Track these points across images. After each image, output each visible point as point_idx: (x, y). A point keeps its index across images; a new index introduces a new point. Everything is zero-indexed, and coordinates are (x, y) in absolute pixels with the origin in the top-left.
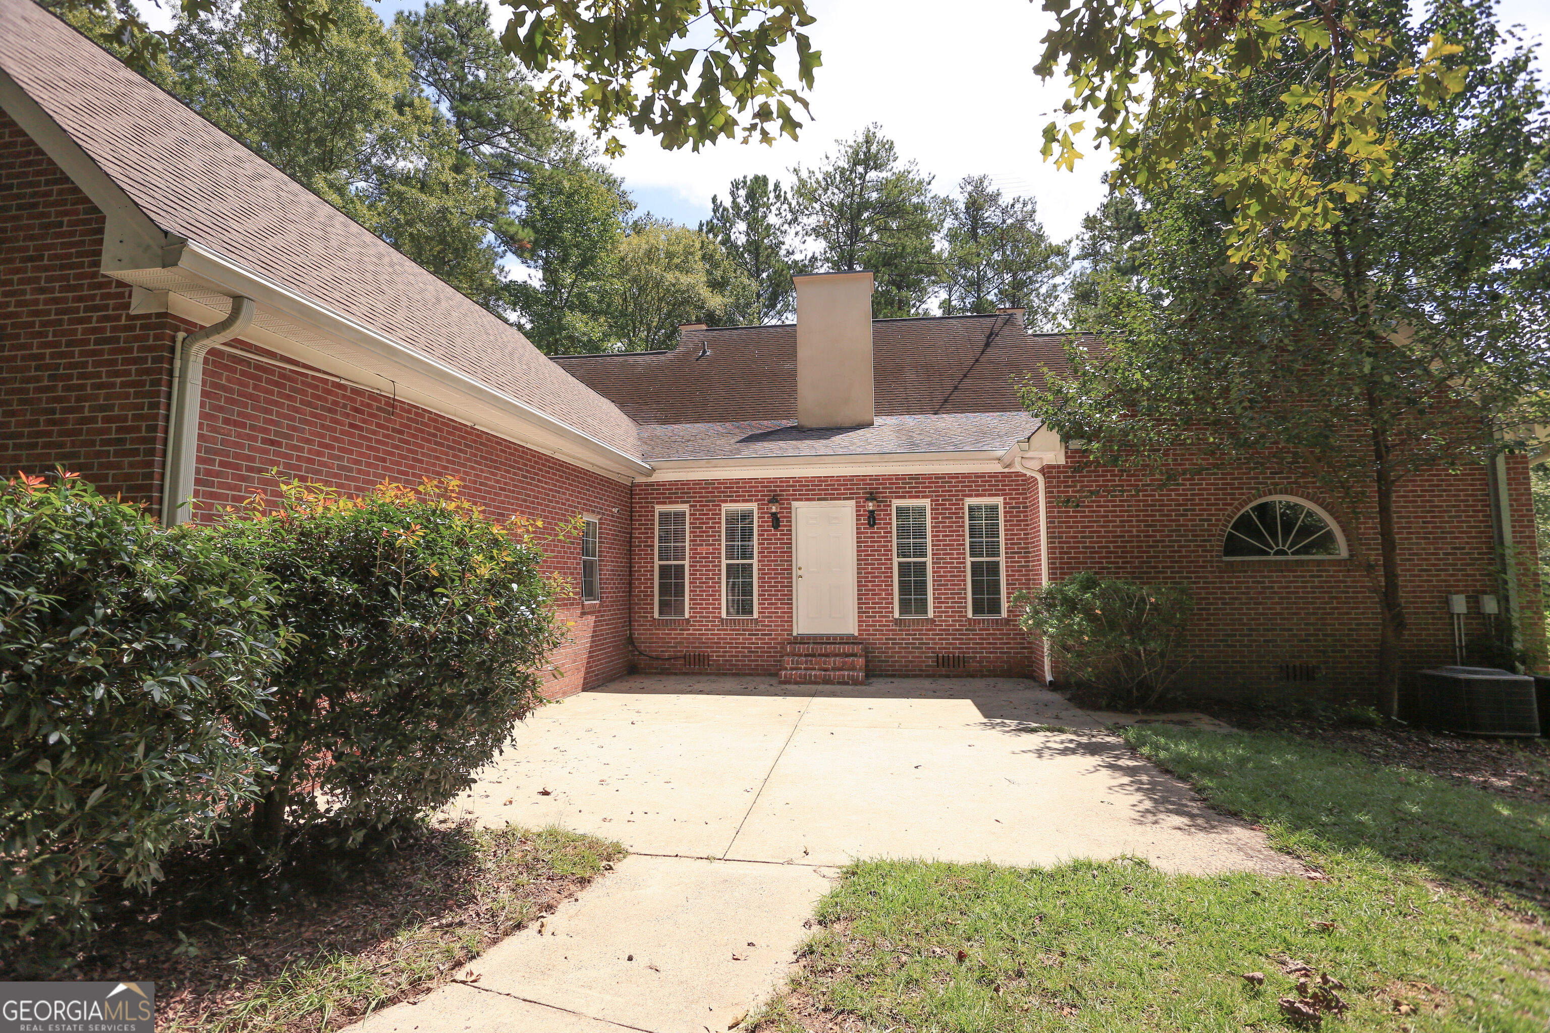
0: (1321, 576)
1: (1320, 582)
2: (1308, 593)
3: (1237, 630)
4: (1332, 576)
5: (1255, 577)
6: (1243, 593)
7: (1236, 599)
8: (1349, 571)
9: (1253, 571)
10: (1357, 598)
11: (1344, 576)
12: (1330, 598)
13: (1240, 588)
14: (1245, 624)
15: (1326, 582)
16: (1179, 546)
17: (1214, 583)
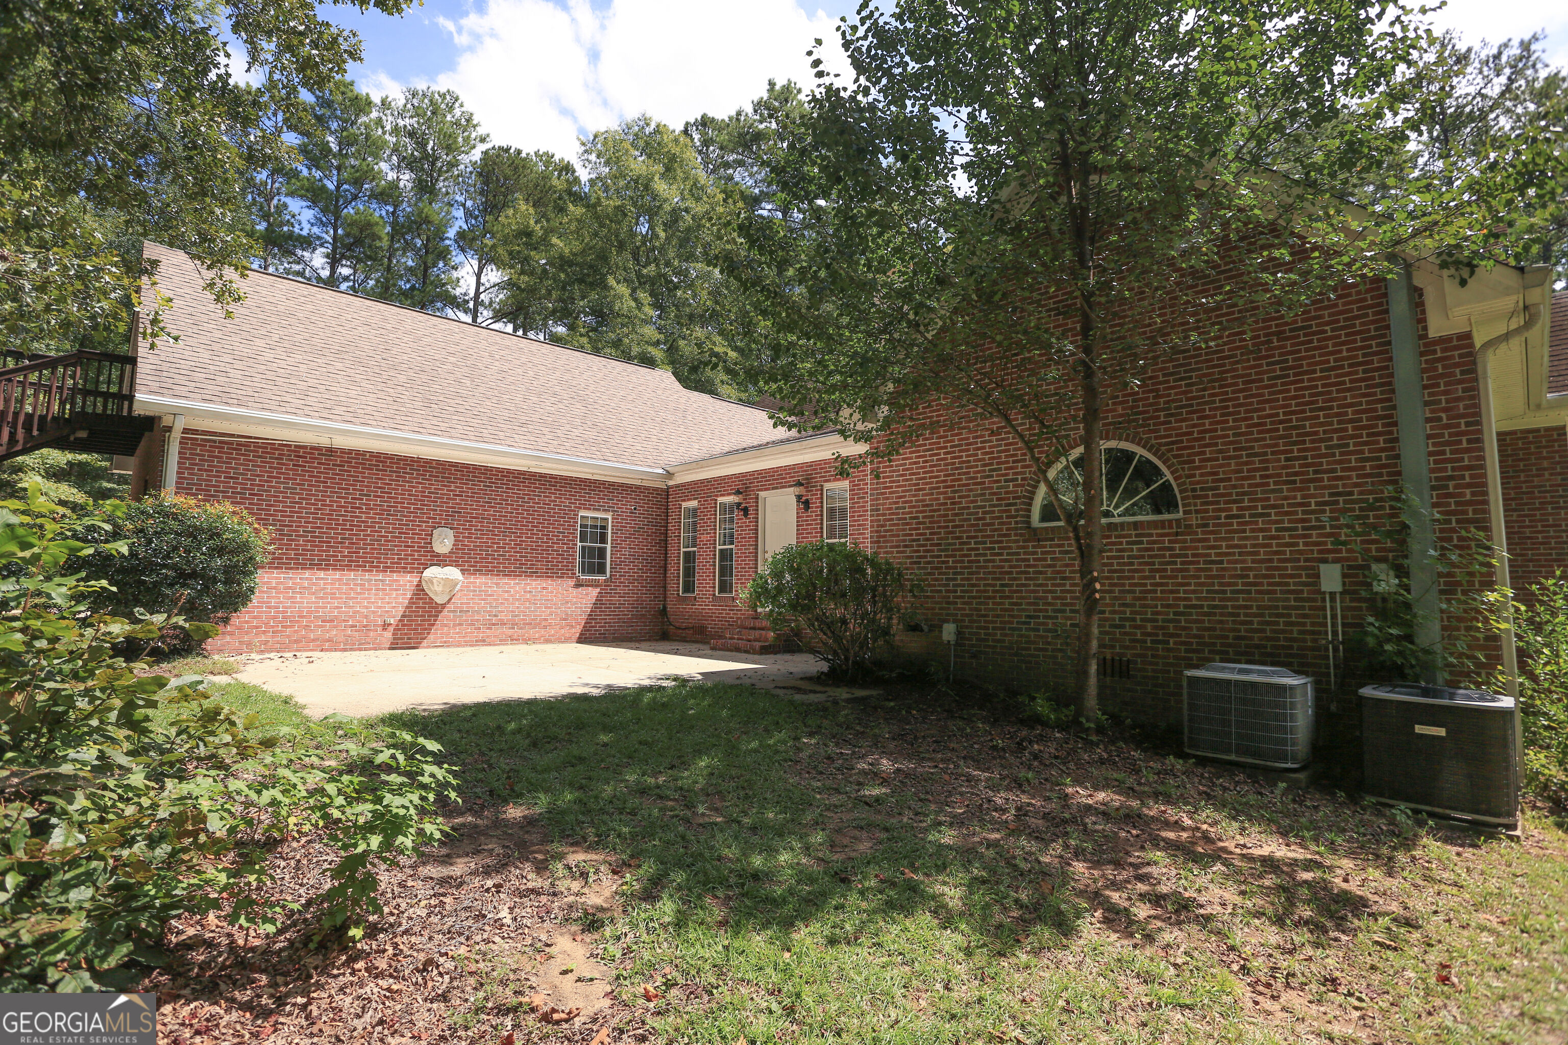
0: (1141, 542)
1: (1139, 550)
2: (1124, 564)
3: (1040, 611)
4: (1154, 542)
5: (1062, 546)
6: (1049, 566)
7: (1041, 573)
8: (1177, 534)
9: (1060, 539)
10: (1187, 570)
11: (1170, 542)
12: (1151, 571)
13: (1045, 559)
14: (1049, 604)
15: (1147, 550)
16: (984, 513)
17: (1018, 554)
